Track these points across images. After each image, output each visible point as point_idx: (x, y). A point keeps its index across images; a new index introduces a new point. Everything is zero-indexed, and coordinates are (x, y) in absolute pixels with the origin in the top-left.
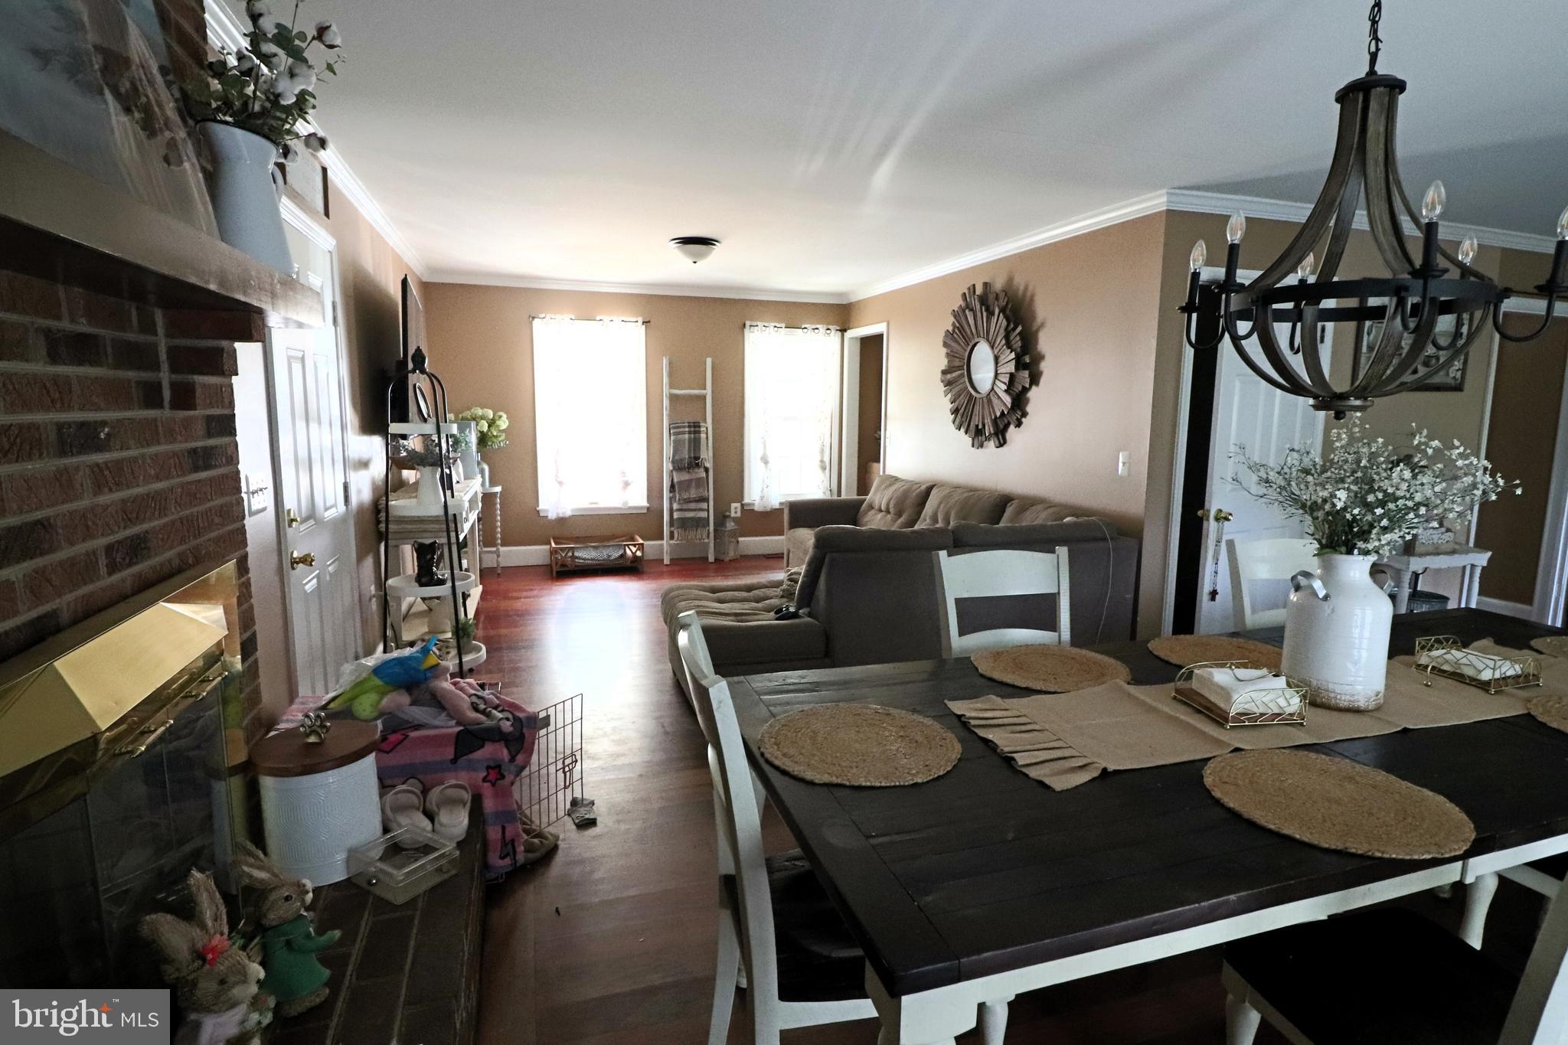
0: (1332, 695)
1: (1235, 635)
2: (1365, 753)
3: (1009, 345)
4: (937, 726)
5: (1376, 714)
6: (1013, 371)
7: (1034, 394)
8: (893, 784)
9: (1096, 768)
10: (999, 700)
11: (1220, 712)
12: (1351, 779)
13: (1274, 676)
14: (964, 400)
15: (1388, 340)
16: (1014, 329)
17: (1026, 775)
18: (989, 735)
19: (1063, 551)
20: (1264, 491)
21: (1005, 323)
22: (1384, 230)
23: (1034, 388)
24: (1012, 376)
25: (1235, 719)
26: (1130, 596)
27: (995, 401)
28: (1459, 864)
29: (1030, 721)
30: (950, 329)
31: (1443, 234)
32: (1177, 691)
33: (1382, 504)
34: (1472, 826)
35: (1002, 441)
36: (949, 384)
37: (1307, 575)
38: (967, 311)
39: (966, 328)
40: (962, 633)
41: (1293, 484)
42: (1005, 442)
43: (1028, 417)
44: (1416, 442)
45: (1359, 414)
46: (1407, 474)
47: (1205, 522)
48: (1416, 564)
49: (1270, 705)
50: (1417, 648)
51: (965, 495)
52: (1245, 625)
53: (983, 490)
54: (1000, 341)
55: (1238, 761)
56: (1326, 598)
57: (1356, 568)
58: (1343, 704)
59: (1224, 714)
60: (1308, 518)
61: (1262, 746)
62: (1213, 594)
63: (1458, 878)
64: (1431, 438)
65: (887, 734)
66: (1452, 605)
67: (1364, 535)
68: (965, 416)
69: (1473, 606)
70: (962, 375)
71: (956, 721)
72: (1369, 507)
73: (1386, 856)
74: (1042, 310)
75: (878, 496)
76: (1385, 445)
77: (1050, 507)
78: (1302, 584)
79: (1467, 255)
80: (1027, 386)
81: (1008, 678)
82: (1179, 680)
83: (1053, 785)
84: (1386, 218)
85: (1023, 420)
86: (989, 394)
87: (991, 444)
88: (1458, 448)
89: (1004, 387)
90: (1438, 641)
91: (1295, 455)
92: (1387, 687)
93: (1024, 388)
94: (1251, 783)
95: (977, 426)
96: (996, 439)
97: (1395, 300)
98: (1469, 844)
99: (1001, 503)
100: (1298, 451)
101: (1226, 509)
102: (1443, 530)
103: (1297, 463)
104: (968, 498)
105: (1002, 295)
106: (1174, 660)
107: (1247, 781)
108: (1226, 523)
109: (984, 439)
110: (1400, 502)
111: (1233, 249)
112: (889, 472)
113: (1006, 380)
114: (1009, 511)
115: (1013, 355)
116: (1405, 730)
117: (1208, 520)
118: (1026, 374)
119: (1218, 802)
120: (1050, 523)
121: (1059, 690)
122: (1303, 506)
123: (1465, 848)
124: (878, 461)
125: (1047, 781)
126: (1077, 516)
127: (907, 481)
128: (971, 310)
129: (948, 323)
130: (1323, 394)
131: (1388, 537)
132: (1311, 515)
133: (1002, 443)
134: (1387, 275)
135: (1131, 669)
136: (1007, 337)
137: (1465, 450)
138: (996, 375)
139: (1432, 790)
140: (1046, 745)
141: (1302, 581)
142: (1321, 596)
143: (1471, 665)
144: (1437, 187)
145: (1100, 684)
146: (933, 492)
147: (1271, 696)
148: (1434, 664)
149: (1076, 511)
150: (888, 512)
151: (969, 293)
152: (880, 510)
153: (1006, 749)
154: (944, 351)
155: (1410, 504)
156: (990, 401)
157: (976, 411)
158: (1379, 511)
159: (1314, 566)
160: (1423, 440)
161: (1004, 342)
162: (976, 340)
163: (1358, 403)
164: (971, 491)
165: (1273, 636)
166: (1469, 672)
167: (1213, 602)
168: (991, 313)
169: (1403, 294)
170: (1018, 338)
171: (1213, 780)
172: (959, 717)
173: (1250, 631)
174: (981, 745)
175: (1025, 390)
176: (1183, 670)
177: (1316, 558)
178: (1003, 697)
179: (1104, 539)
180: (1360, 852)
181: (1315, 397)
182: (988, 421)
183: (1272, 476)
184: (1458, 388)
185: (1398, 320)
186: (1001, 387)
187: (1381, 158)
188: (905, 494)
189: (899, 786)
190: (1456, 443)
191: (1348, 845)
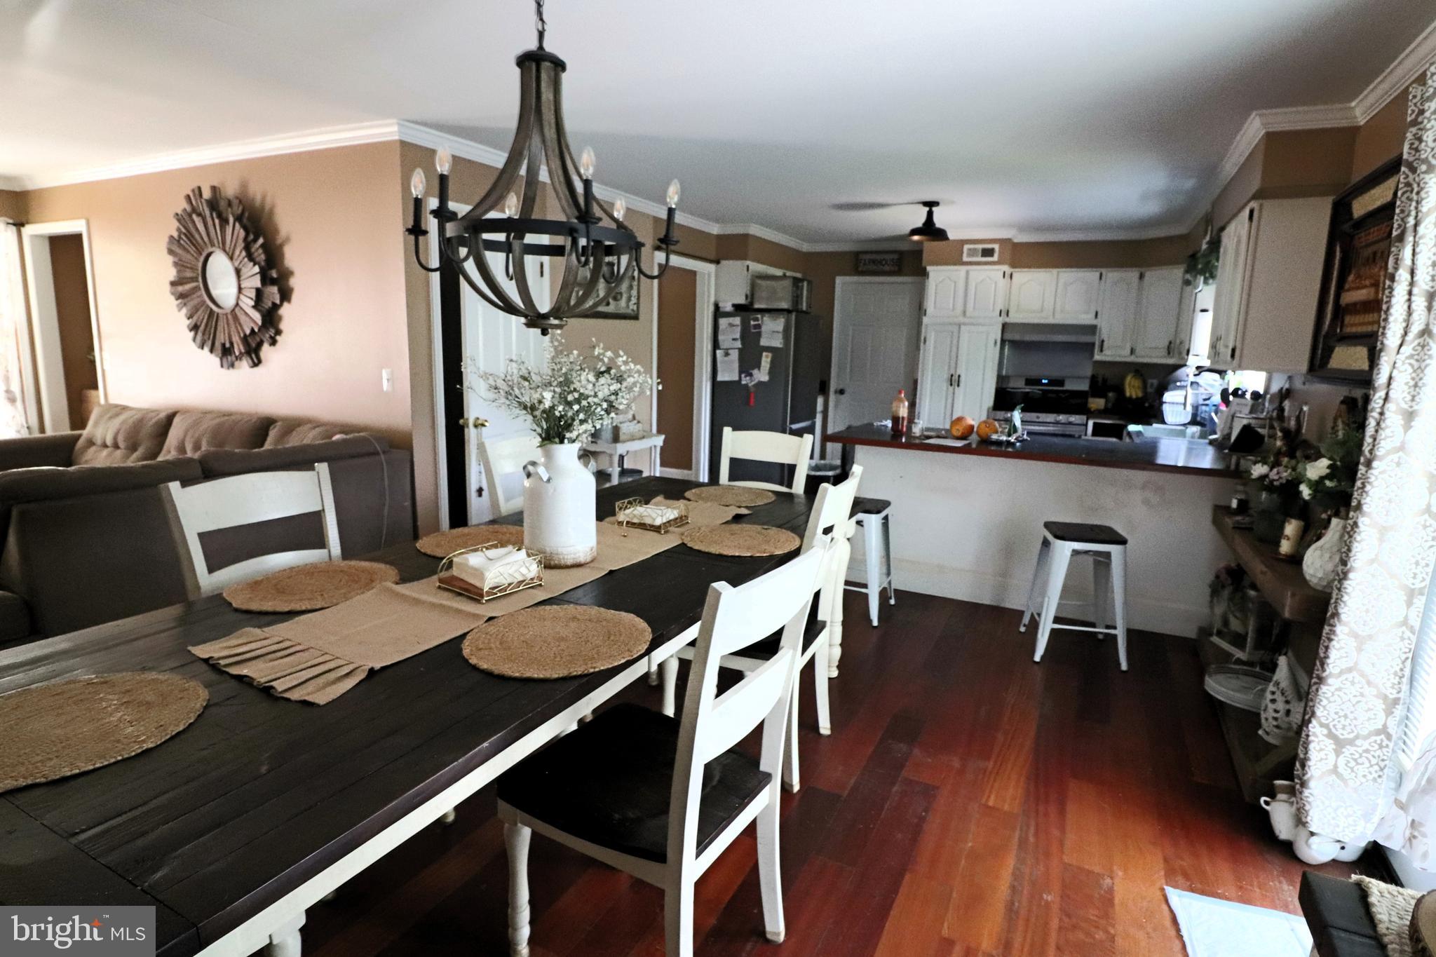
0: (561, 557)
1: (493, 522)
2: (585, 596)
3: (250, 257)
4: (175, 678)
5: (592, 565)
6: (258, 284)
7: (285, 310)
8: (113, 760)
9: (363, 671)
10: (257, 631)
11: (476, 590)
12: (574, 618)
13: (518, 550)
14: (201, 315)
15: (569, 272)
16: (255, 240)
17: (288, 700)
18: (244, 671)
19: (323, 468)
20: (496, 396)
21: (242, 234)
22: (560, 182)
23: (286, 304)
24: (259, 293)
25: (488, 593)
26: (408, 503)
27: (242, 318)
28: (647, 658)
29: (294, 643)
30: (175, 235)
31: (597, 190)
32: (441, 581)
33: (578, 401)
34: (650, 630)
35: (256, 361)
36: (181, 296)
37: (534, 464)
38: (194, 216)
39: (197, 236)
40: (211, 570)
41: (516, 389)
42: (260, 361)
43: (283, 335)
44: (596, 353)
45: (559, 331)
46: (591, 378)
47: (466, 430)
48: (621, 448)
49: (515, 575)
50: (617, 509)
51: (218, 420)
52: (500, 511)
53: (242, 414)
54: (240, 252)
55: (492, 628)
56: (549, 480)
57: (567, 453)
58: (569, 562)
59: (480, 591)
60: (530, 418)
61: (512, 610)
62: (480, 491)
63: (646, 670)
64: (606, 349)
65: (104, 704)
66: (645, 474)
67: (569, 427)
68: (207, 332)
69: (658, 474)
70: (196, 289)
71: (204, 667)
72: (569, 404)
73: (597, 670)
74: (287, 222)
75: (99, 428)
76: (579, 355)
77: (318, 426)
78: (531, 472)
79: (619, 212)
80: (278, 302)
81: (268, 606)
82: (441, 571)
83: (317, 701)
84: (560, 172)
85: (278, 338)
86: (233, 310)
87: (245, 364)
88: (622, 357)
89: (252, 303)
90: (630, 503)
91: (514, 365)
92: (598, 543)
93: (274, 304)
94: (501, 643)
95: (224, 345)
96: (249, 359)
97: (570, 239)
98: (648, 643)
99: (264, 425)
100: (516, 362)
101: (482, 417)
102: (636, 422)
103: (515, 371)
104: (220, 425)
105: (235, 202)
106: (439, 553)
107: (498, 643)
108: (483, 428)
109: (234, 358)
110: (590, 400)
111: (443, 179)
112: (113, 400)
113: (253, 294)
114: (273, 434)
115: (257, 269)
116: (611, 572)
117: (468, 427)
118: (274, 289)
119: (475, 668)
120: (317, 442)
121: (326, 606)
122: (525, 408)
123: (646, 647)
124: (96, 387)
125: (310, 698)
126: (346, 433)
127: (139, 410)
128: (199, 215)
129: (172, 228)
130: (531, 314)
131: (584, 427)
132: (532, 414)
133: (257, 363)
134: (563, 218)
135: (399, 571)
136: (247, 248)
137: (627, 359)
138: (240, 289)
139: (626, 611)
140: (309, 664)
141: (530, 468)
142: (545, 479)
143: (650, 516)
144: (589, 151)
145: (368, 590)
146: (176, 420)
147: (514, 569)
148: (628, 519)
149: (345, 429)
150: (116, 446)
151: (194, 195)
152: (105, 446)
153: (263, 680)
154: (170, 260)
155: (596, 400)
156: (236, 318)
157: (220, 328)
158: (576, 407)
159: (538, 455)
160: (601, 351)
161: (244, 253)
162: (210, 249)
163: (556, 322)
164: (224, 415)
165: (517, 519)
166: (648, 521)
167: (481, 498)
168: (224, 222)
169: (575, 235)
170: (260, 251)
171: (471, 650)
172: (206, 661)
173: (505, 517)
174: (233, 683)
175: (276, 307)
176: (444, 561)
177: (539, 449)
178: (260, 627)
179: (376, 453)
180: (580, 673)
181: (526, 316)
182: (236, 339)
183: (500, 384)
184: (635, 317)
185: (574, 255)
186: (247, 303)
187: (553, 121)
188: (138, 426)
189: (124, 760)
190: (621, 353)
191: (572, 670)
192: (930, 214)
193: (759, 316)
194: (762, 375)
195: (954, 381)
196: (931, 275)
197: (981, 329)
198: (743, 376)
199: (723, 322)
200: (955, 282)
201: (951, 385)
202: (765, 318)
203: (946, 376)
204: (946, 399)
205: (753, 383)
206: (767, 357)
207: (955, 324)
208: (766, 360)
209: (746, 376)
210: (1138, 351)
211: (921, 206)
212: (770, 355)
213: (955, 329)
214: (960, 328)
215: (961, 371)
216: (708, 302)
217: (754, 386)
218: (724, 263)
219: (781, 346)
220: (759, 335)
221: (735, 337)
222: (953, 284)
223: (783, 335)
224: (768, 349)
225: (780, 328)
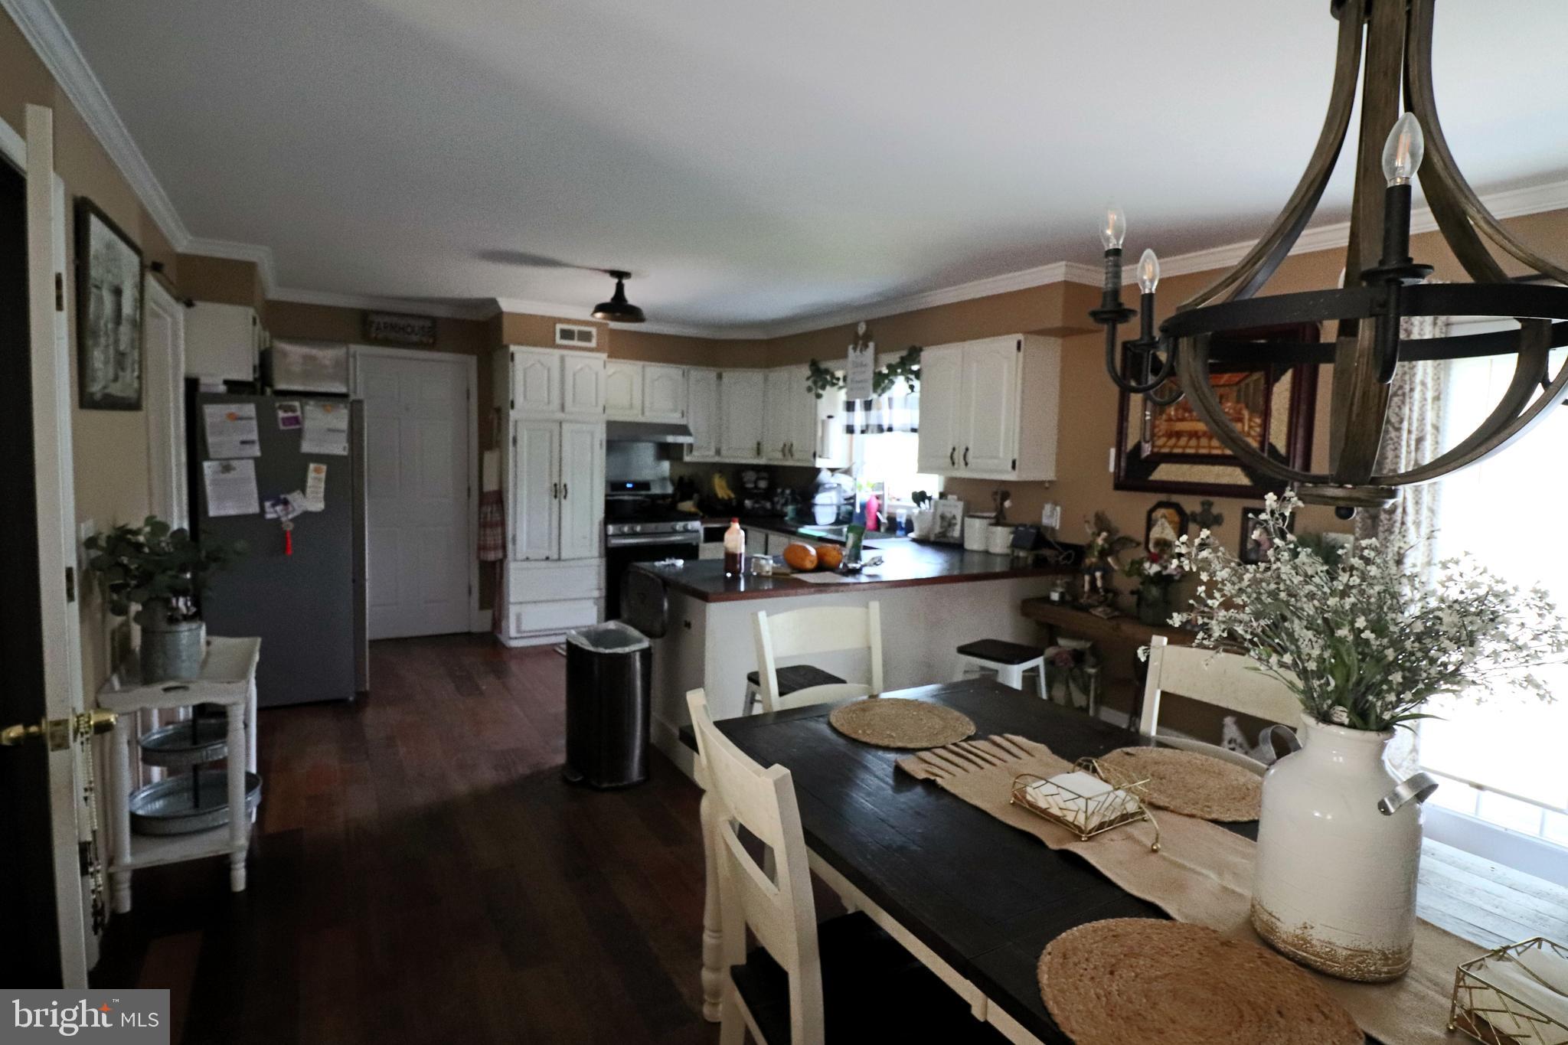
192: (620, 288)
193: (297, 404)
194: (312, 499)
195: (559, 491)
196: (517, 357)
197: (585, 427)
198: (268, 504)
199: (212, 413)
200: (549, 370)
201: (556, 497)
202: (308, 408)
203: (547, 485)
204: (550, 515)
205: (290, 516)
206: (317, 471)
207: (554, 421)
208: (316, 477)
209: (274, 506)
210: (724, 452)
211: (607, 277)
212: (324, 468)
213: (556, 427)
214: (561, 426)
215: (566, 479)
216: (175, 375)
217: (292, 520)
218: (200, 305)
219: (345, 453)
220: (299, 434)
221: (245, 438)
222: (546, 372)
223: (348, 435)
224: (319, 458)
225: (343, 424)
